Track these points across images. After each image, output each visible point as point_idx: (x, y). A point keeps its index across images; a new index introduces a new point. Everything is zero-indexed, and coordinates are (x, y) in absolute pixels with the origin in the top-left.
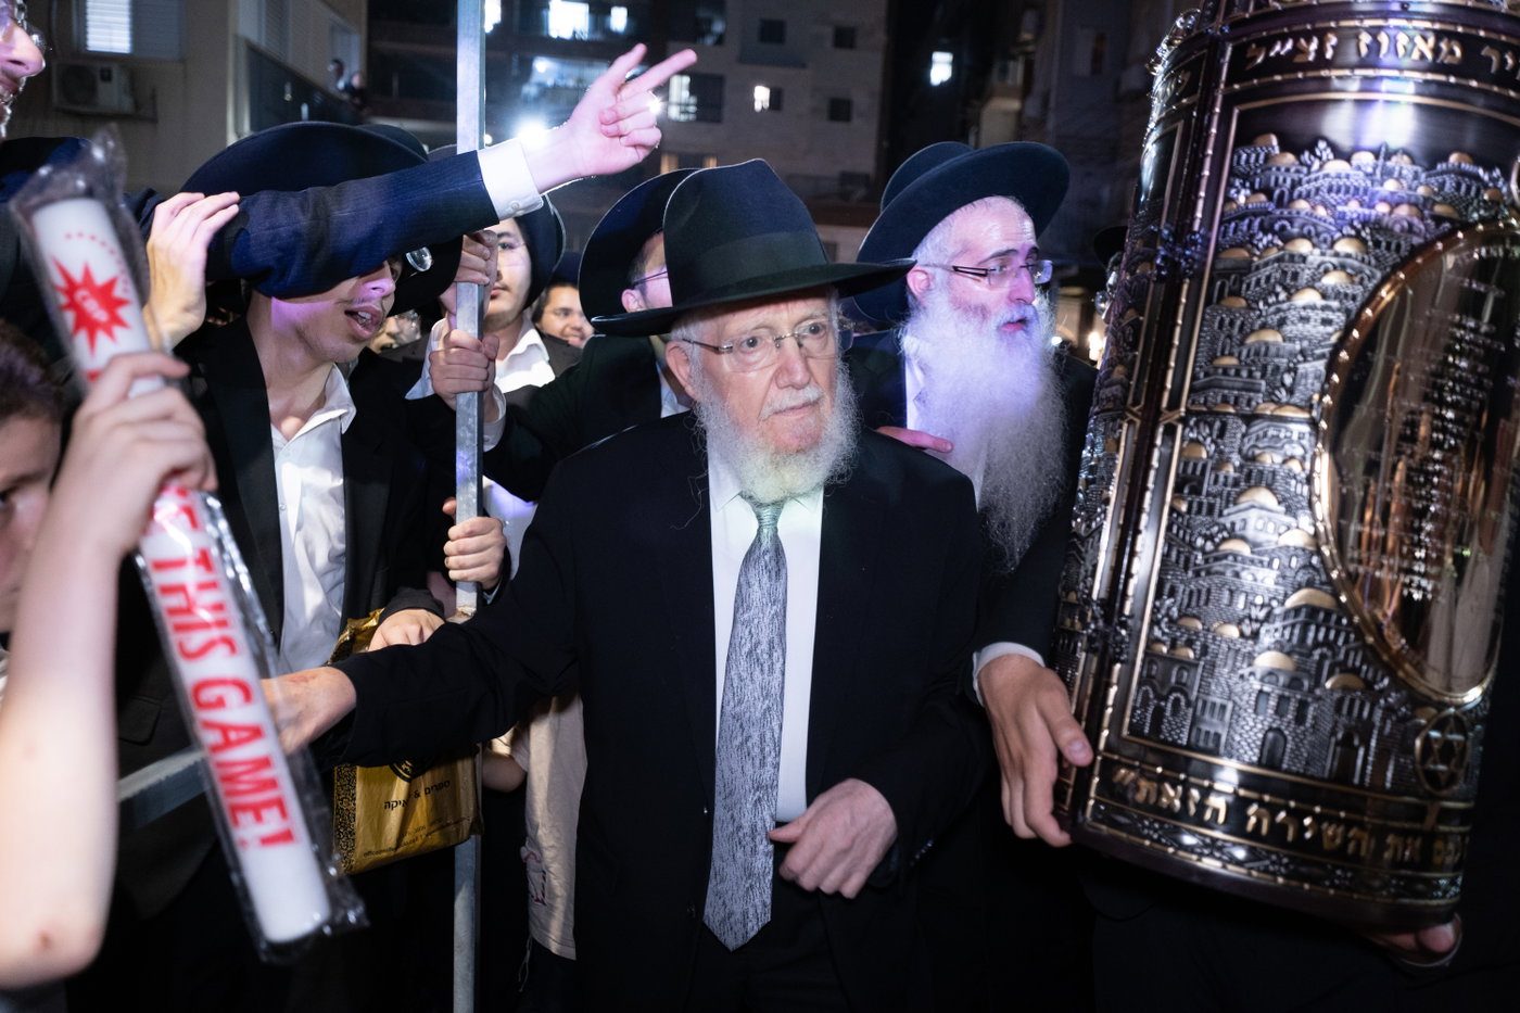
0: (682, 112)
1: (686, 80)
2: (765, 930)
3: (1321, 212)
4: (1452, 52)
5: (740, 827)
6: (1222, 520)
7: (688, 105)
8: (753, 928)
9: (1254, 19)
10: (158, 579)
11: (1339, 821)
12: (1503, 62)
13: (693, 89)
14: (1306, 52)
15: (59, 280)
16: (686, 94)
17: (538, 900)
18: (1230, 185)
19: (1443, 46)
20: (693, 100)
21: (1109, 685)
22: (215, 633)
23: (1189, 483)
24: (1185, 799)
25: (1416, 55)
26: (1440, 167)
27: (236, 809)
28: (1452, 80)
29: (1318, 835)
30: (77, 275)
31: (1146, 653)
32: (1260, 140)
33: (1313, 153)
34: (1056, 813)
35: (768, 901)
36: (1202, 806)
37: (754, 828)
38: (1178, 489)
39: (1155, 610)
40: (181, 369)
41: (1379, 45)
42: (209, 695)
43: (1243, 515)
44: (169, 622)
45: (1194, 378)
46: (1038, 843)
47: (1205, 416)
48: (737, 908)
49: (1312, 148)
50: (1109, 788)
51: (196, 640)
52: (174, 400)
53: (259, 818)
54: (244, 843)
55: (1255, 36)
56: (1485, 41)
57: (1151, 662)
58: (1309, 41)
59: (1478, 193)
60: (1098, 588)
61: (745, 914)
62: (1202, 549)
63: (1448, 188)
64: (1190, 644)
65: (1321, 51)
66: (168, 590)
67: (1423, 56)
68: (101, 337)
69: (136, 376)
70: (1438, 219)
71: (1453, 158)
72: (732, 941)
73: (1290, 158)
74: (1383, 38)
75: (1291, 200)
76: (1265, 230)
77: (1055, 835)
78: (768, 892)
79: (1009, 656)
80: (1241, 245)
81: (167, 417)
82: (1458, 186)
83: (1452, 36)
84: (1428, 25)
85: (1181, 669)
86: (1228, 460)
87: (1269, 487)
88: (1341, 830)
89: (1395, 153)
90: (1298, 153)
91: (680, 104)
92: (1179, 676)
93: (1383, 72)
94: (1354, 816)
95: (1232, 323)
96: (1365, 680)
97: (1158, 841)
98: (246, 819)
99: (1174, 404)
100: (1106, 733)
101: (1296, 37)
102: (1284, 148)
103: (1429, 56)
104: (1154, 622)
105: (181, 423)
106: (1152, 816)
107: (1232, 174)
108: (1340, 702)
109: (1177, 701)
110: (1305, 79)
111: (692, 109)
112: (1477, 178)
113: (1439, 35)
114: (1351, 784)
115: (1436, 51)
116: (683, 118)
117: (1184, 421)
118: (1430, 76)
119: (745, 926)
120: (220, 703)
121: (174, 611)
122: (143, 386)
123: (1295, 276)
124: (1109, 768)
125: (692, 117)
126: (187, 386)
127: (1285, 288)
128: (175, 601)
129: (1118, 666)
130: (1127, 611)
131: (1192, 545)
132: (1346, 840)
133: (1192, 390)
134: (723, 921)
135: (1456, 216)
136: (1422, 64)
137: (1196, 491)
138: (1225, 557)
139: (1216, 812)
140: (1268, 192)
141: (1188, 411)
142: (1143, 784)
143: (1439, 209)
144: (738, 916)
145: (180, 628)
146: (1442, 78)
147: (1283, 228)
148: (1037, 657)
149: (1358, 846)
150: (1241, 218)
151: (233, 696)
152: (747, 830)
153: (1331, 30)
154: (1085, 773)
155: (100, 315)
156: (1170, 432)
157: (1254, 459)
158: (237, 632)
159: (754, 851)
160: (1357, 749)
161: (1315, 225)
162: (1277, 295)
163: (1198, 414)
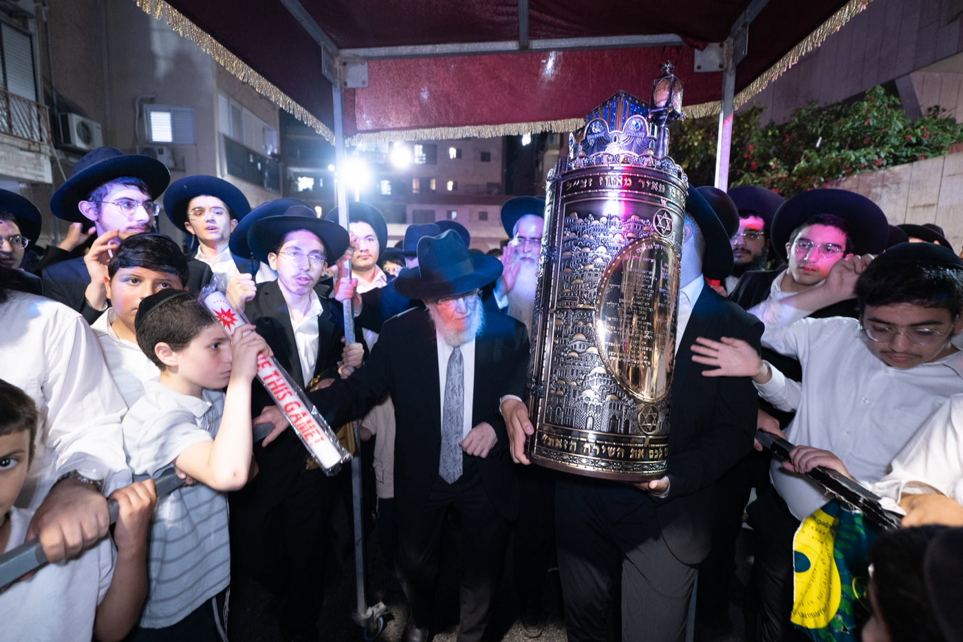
0: (420, 160)
1: (421, 147)
2: (461, 478)
3: (592, 237)
4: (628, 182)
5: (451, 446)
6: (570, 346)
7: (422, 157)
8: (457, 477)
9: (568, 173)
10: (266, 382)
11: (613, 446)
12: (646, 184)
13: (424, 151)
14: (583, 185)
15: (216, 315)
16: (421, 152)
17: (381, 482)
18: (564, 230)
19: (626, 180)
20: (424, 155)
21: (538, 406)
22: (285, 391)
23: (558, 334)
24: (563, 444)
25: (617, 183)
26: (629, 220)
27: (306, 436)
28: (629, 191)
29: (607, 451)
30: (220, 312)
31: (549, 394)
32: (572, 215)
33: (588, 218)
34: (525, 453)
35: (462, 468)
36: (568, 446)
37: (456, 446)
38: (555, 336)
39: (551, 378)
40: (254, 327)
41: (605, 181)
42: (289, 408)
43: (575, 343)
44: (273, 393)
45: (558, 297)
46: (521, 464)
47: (562, 310)
48: (451, 471)
49: (587, 216)
50: (540, 442)
51: (281, 395)
52: (255, 335)
53: (312, 436)
54: (311, 444)
55: (568, 179)
56: (639, 177)
57: (551, 397)
58: (584, 181)
59: (642, 228)
60: (535, 372)
61: (454, 473)
62: (563, 356)
63: (632, 228)
64: (561, 389)
65: (588, 184)
66: (269, 384)
67: (619, 184)
68: (231, 325)
69: (243, 332)
70: (629, 238)
71: (633, 217)
72: (450, 481)
73: (581, 220)
74: (606, 179)
75: (582, 234)
76: (576, 245)
77: (526, 461)
78: (461, 466)
79: (509, 399)
80: (568, 250)
81: (255, 340)
82: (635, 226)
83: (628, 177)
84: (620, 174)
85: (559, 398)
86: (569, 325)
87: (582, 333)
88: (614, 449)
89: (613, 217)
90: (583, 219)
91: (419, 157)
92: (559, 401)
93: (607, 190)
94: (618, 444)
95: (568, 277)
96: (618, 397)
97: (556, 459)
98: (309, 437)
99: (553, 306)
100: (538, 424)
101: (580, 179)
102: (579, 217)
103: (621, 183)
104: (551, 383)
105: (258, 340)
106: (554, 451)
107: (565, 226)
108: (611, 404)
109: (559, 409)
110: (584, 194)
111: (424, 159)
112: (641, 223)
113: (624, 177)
114: (617, 433)
115: (624, 182)
116: (421, 163)
117: (555, 312)
118: (622, 191)
119: (454, 476)
120: (292, 409)
121: (272, 389)
122: (245, 334)
123: (585, 260)
124: (540, 435)
125: (424, 162)
126: (257, 331)
127: (583, 265)
128: (272, 386)
129: (541, 400)
130: (543, 380)
131: (560, 355)
132: (616, 453)
133: (557, 301)
134: (447, 476)
135: (635, 236)
136: (619, 187)
137: (560, 336)
138: (570, 358)
139: (573, 446)
140: (575, 232)
141: (556, 308)
142: (550, 439)
143: (629, 235)
144: (452, 474)
145: (275, 393)
146: (626, 191)
147: (580, 244)
148: (520, 399)
149: (621, 453)
150: (568, 241)
151: (295, 406)
152: (453, 446)
153: (590, 177)
154: (533, 436)
155: (229, 320)
156: (552, 316)
157: (577, 324)
158: (291, 389)
159: (456, 453)
160: (618, 421)
161: (590, 243)
162: (580, 267)
163: (560, 309)
